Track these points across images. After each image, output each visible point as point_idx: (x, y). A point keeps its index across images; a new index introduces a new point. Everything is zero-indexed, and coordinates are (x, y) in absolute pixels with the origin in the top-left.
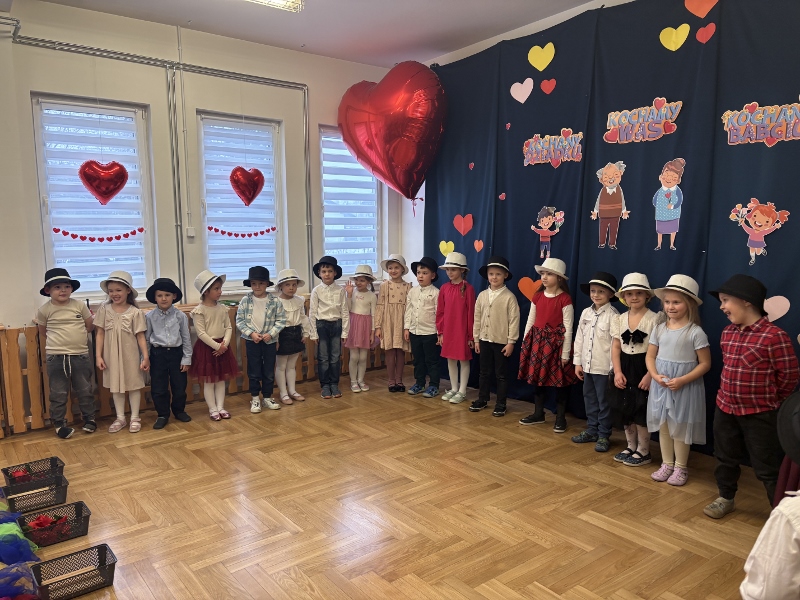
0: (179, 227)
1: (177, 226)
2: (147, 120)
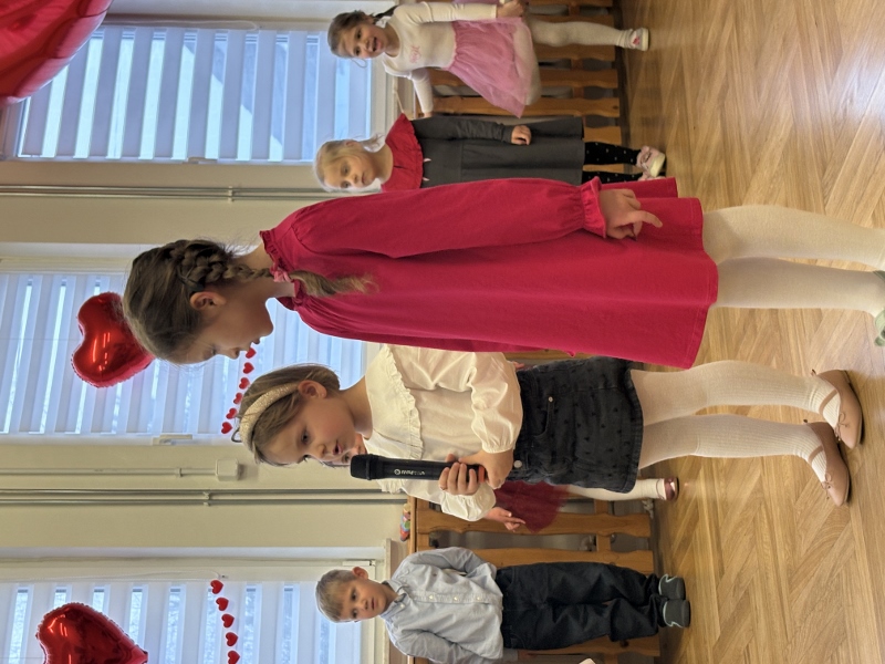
0: (214, 497)
1: (211, 502)
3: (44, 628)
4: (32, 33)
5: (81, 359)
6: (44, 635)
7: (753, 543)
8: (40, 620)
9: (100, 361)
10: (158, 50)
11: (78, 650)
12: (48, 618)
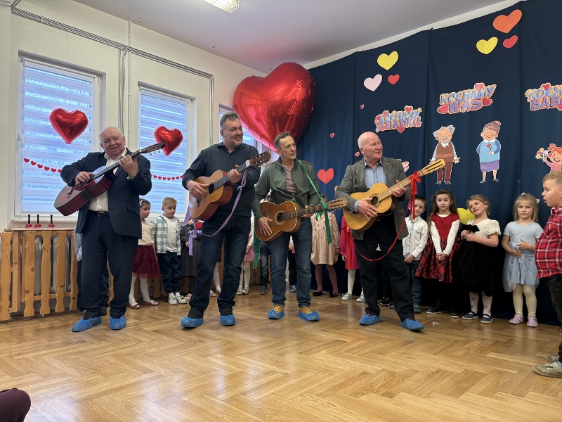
2: (102, 85)
3: (80, 112)
5: (163, 128)
6: (77, 112)
7: (122, 341)
8: (82, 111)
9: (162, 134)
11: (72, 123)
12: (83, 114)
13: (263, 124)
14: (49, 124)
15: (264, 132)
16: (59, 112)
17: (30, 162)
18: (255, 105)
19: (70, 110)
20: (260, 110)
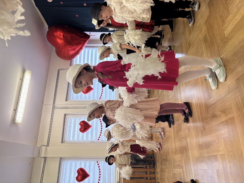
2: (69, 114)
3: (80, 123)
4: (76, 51)
6: (80, 124)
9: (85, 91)
10: (90, 50)
12: (80, 122)
13: (76, 47)
14: (85, 133)
15: (80, 46)
16: (81, 130)
17: (99, 138)
18: (68, 51)
19: (80, 127)
20: (70, 49)
